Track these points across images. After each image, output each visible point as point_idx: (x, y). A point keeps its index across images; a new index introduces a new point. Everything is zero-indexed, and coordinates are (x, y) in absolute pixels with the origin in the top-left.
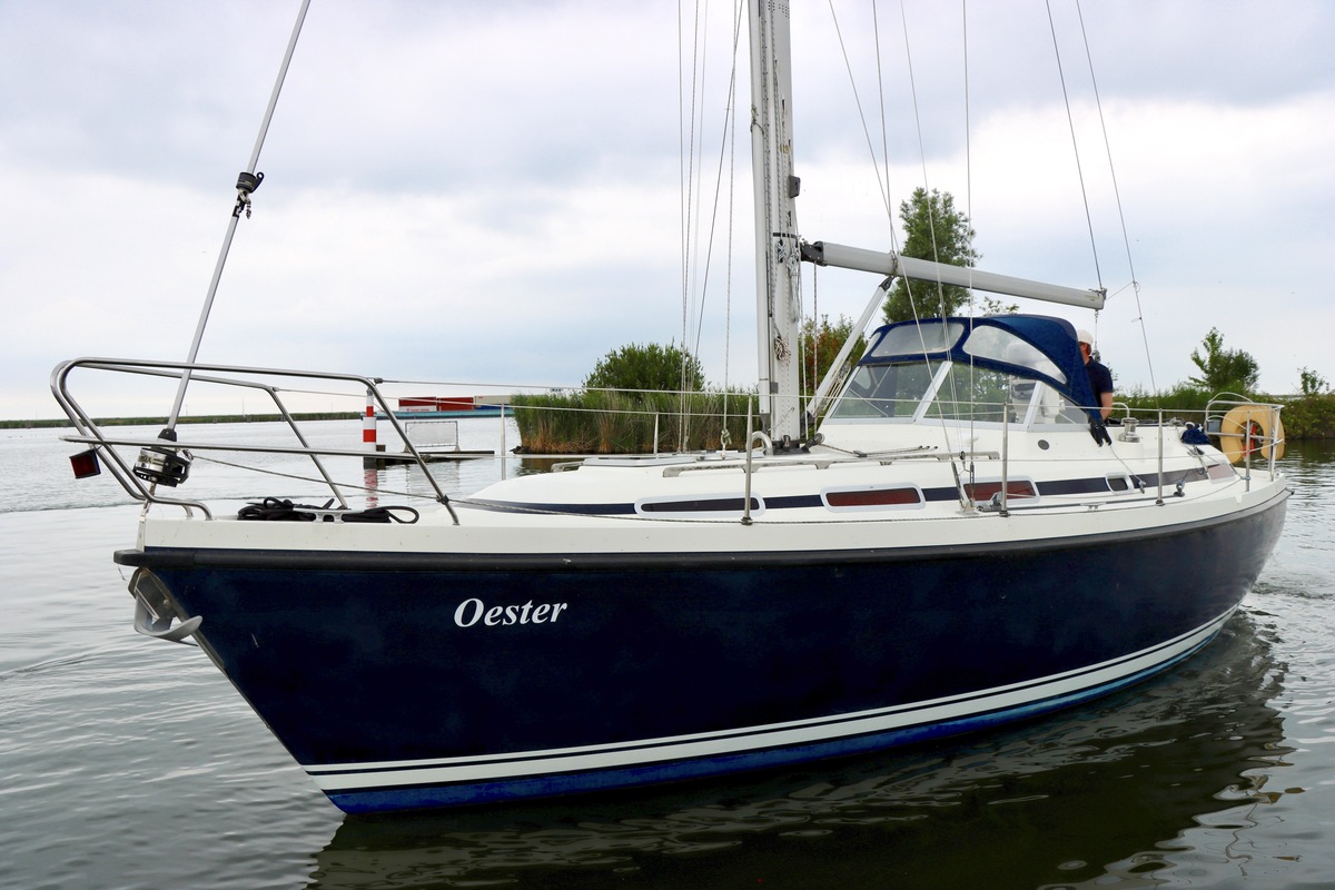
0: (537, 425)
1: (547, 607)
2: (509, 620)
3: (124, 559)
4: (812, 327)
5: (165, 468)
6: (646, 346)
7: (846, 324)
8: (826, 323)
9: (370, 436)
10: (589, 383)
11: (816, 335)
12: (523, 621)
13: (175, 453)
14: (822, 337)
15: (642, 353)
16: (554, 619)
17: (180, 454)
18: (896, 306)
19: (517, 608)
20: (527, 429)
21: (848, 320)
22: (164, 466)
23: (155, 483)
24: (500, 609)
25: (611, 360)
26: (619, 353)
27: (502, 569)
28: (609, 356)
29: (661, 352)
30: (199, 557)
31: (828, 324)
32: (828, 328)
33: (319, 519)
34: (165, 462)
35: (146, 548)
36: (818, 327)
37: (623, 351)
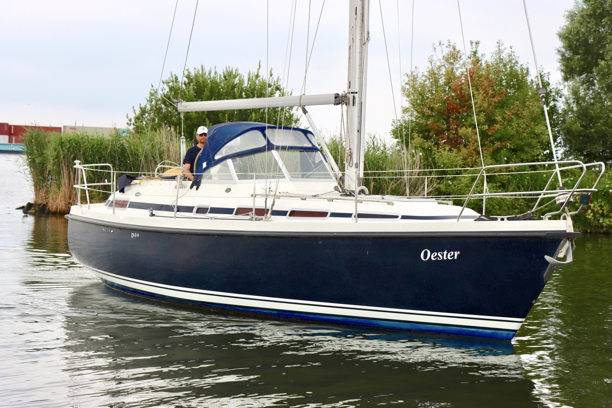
0: (59, 174)
4: (455, 59)
6: (221, 72)
7: (504, 55)
8: (475, 53)
10: (137, 118)
11: (461, 69)
14: (472, 73)
15: (214, 82)
18: (578, 32)
20: (45, 179)
21: (508, 51)
25: (171, 89)
26: (182, 79)
28: (168, 83)
29: (241, 82)
31: (479, 55)
32: (478, 61)
36: (464, 58)
37: (188, 77)
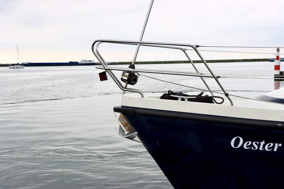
1: (272, 145)
2: (254, 148)
3: (116, 110)
5: (128, 78)
9: (277, 68)
12: (261, 149)
13: (134, 73)
16: (275, 150)
17: (136, 74)
19: (258, 143)
22: (128, 77)
23: (127, 83)
24: (250, 143)
27: (249, 125)
30: (137, 111)
33: (179, 100)
34: (129, 76)
35: (122, 106)
